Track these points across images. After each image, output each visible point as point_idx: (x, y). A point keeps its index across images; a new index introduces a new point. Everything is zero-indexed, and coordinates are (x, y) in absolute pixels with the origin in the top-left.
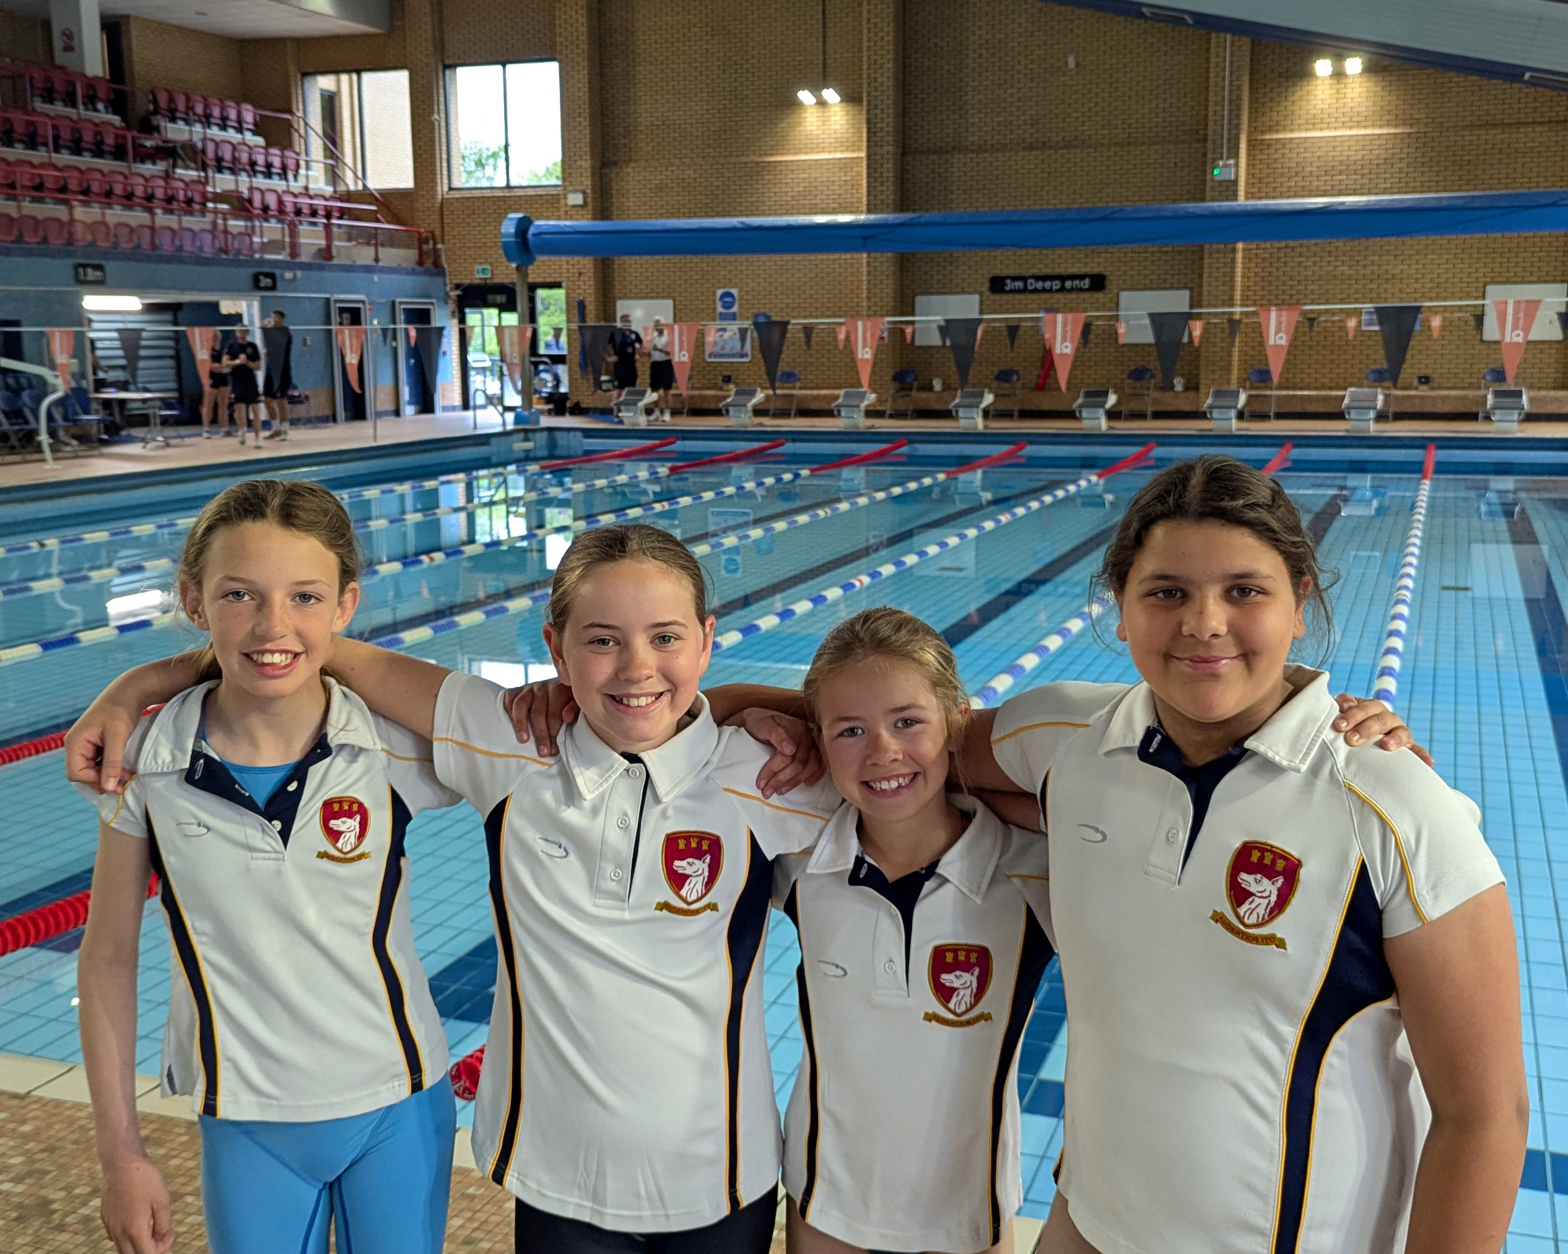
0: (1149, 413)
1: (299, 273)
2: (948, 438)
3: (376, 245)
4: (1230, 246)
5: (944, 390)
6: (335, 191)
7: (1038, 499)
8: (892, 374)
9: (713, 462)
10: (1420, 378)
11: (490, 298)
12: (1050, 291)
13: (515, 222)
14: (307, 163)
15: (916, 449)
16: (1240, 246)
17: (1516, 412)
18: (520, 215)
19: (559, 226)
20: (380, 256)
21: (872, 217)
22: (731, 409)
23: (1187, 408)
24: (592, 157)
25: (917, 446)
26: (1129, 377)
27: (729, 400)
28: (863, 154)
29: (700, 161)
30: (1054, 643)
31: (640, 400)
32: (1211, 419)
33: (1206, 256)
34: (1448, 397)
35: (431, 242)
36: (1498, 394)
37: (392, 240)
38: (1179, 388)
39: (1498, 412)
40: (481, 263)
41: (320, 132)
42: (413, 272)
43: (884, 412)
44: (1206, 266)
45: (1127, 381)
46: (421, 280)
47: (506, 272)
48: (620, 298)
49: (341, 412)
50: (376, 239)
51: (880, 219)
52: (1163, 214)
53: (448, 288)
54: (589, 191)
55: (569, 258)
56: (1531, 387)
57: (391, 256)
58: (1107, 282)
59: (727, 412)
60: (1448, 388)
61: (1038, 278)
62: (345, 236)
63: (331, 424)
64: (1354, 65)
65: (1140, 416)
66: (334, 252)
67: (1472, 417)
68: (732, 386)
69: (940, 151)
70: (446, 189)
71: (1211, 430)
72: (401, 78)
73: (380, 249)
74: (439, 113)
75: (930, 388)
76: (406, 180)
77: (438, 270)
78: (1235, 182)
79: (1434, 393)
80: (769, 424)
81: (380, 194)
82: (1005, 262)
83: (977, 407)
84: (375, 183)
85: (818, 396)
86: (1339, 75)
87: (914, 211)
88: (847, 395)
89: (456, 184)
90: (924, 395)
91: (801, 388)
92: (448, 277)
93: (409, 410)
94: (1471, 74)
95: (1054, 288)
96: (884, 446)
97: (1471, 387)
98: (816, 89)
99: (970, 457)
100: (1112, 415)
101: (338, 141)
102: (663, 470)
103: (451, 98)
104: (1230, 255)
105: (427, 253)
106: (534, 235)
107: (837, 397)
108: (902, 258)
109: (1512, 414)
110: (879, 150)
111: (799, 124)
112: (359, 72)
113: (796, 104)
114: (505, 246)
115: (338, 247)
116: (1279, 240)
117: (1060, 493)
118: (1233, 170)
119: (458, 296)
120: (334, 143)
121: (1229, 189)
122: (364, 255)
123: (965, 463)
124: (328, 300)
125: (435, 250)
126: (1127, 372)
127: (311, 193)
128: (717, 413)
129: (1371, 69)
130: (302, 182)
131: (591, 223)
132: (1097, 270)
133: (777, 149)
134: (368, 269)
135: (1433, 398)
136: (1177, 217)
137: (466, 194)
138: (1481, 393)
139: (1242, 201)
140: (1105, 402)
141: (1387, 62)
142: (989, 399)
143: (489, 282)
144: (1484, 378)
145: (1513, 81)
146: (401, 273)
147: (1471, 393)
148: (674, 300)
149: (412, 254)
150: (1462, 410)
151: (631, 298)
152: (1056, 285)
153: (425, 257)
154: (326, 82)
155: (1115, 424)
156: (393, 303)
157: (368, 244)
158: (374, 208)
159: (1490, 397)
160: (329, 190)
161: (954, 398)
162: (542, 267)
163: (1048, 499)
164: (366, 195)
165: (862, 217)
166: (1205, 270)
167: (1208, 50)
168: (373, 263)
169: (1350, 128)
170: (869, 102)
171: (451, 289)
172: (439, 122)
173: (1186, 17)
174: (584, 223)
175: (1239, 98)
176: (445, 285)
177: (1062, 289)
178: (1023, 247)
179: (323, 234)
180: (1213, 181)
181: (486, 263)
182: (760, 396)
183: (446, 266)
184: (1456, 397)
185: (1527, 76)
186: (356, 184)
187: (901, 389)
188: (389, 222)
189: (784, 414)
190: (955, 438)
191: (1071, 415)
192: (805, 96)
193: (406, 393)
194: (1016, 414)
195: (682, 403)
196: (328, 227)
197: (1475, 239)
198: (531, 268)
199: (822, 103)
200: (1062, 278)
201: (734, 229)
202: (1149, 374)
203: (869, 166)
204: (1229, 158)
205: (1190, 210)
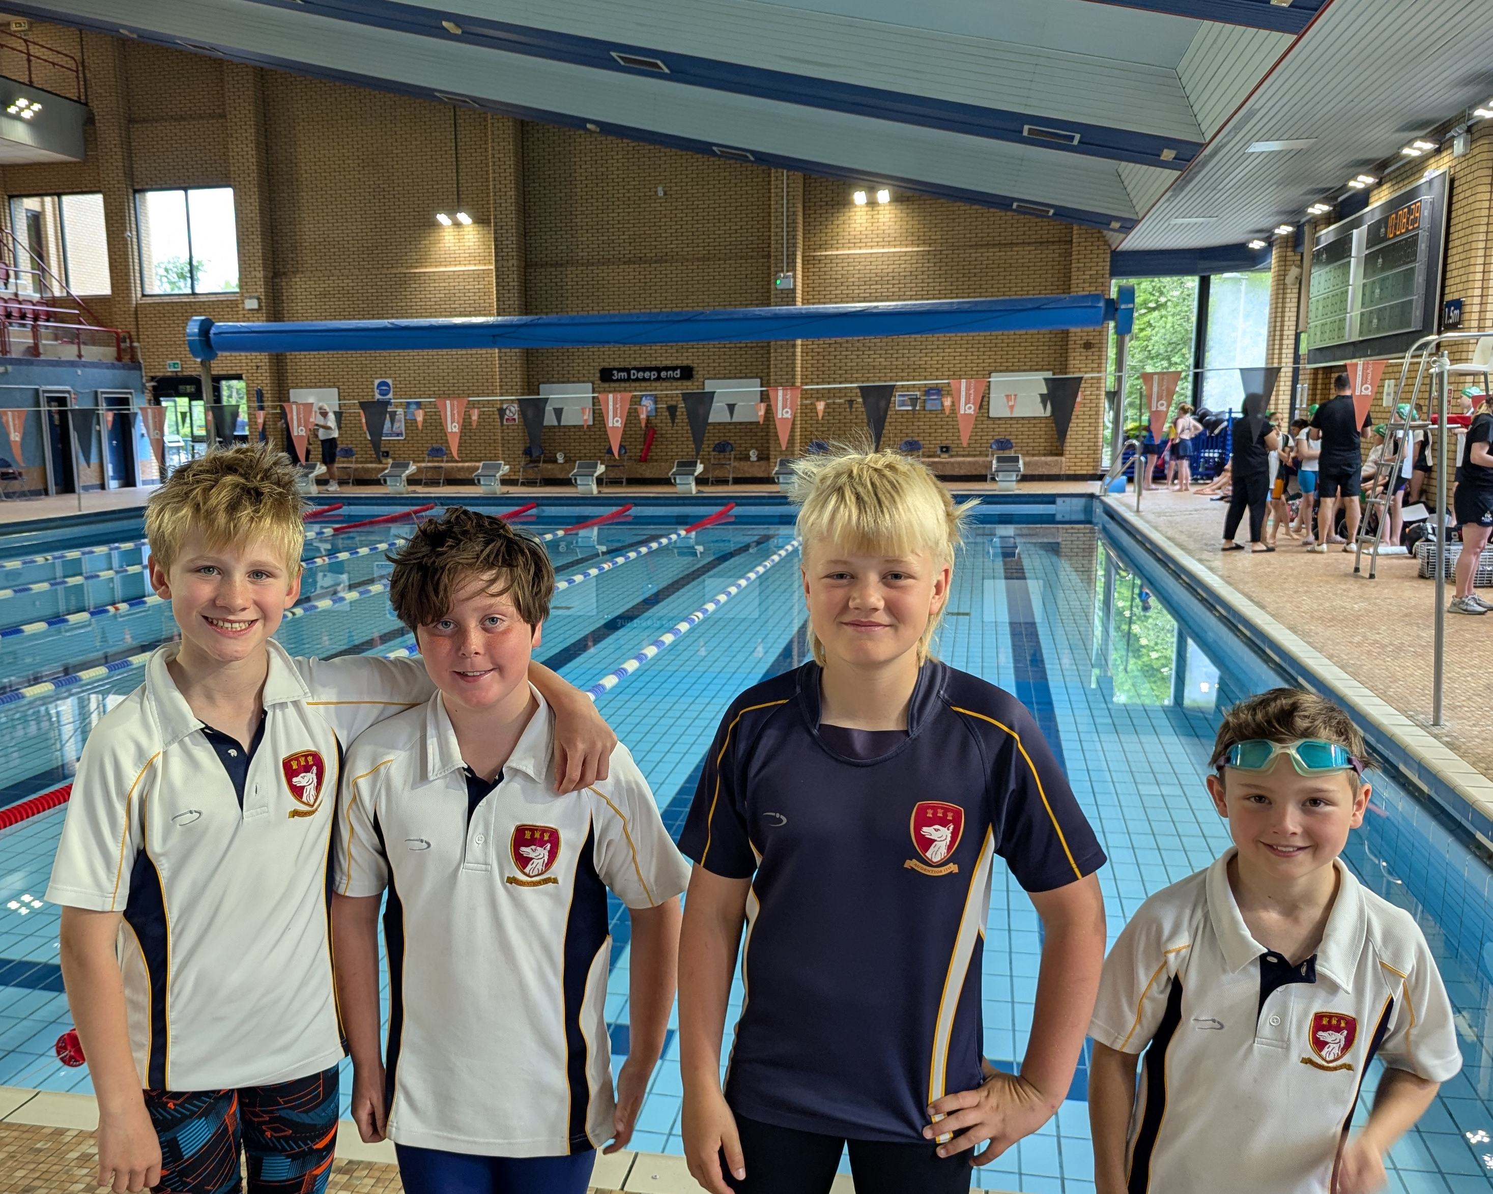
0: (730, 479)
1: (10, 368)
2: (569, 502)
3: (79, 344)
4: (791, 343)
5: (566, 462)
6: (42, 298)
7: (636, 551)
8: (522, 449)
9: (371, 523)
10: (942, 448)
11: (181, 388)
12: (649, 380)
13: (198, 323)
14: (16, 273)
15: (543, 511)
16: (799, 342)
17: (1014, 474)
18: (203, 318)
19: (236, 327)
20: (83, 353)
21: (500, 318)
22: (388, 479)
23: (760, 475)
24: (265, 268)
25: (544, 508)
26: (714, 450)
27: (386, 471)
28: (493, 267)
29: (357, 272)
30: (631, 666)
31: (312, 472)
32: (778, 483)
33: (772, 351)
34: (964, 463)
35: (128, 341)
36: (1000, 460)
37: (94, 340)
38: (754, 458)
39: (1000, 474)
40: (172, 359)
41: (27, 246)
42: (113, 367)
43: (518, 480)
44: (772, 359)
45: (713, 453)
46: (120, 374)
47: (193, 366)
48: (293, 388)
49: (52, 487)
50: (78, 339)
51: (506, 321)
52: (735, 316)
53: (144, 381)
54: (262, 297)
55: (248, 354)
56: (1027, 454)
57: (92, 353)
58: (694, 373)
59: (385, 481)
60: (963, 456)
61: (638, 370)
62: (51, 336)
63: (43, 497)
64: (884, 196)
65: (723, 482)
66: (41, 350)
67: (982, 478)
68: (390, 461)
69: (556, 265)
70: (139, 295)
71: (778, 492)
72: (97, 200)
73: (82, 347)
74: (131, 231)
75: (555, 461)
76: (105, 289)
77: (135, 365)
78: (794, 290)
79: (952, 460)
80: (421, 491)
81: (82, 300)
82: (613, 356)
83: (592, 476)
84: (78, 289)
85: (463, 468)
86: (872, 203)
87: (536, 314)
88: (484, 467)
89: (148, 291)
90: (550, 466)
91: (447, 462)
92: (143, 370)
93: (113, 484)
94: (974, 204)
95: (653, 377)
96: (517, 508)
97: (981, 455)
98: (452, 212)
99: (587, 517)
100: (700, 481)
101: (45, 255)
102: (329, 531)
103: (140, 217)
104: (791, 350)
105: (125, 350)
106: (215, 334)
107: (478, 468)
108: (527, 353)
109: (1011, 476)
110: (505, 264)
111: (439, 242)
112: (59, 195)
113: (436, 225)
114: (191, 343)
115: (44, 345)
116: (830, 337)
117: (654, 545)
118: (792, 280)
119: (153, 387)
120: (41, 257)
121: (789, 296)
122: (69, 352)
123: (583, 522)
124: (37, 391)
125: (132, 348)
126: (712, 446)
127: (21, 298)
128: (377, 482)
129: (897, 199)
130: (12, 289)
131: (265, 324)
132: (686, 363)
133: (421, 262)
134: (72, 364)
135: (952, 464)
136: (746, 319)
137: (158, 300)
138: (989, 459)
139: (799, 306)
140: (695, 471)
141: (909, 193)
142: (601, 469)
143: (179, 374)
144: (991, 447)
145: (1006, 210)
146: (102, 368)
147: (981, 459)
148: (339, 388)
149: (111, 351)
150: (975, 473)
151: (302, 387)
152: (654, 375)
153: (123, 354)
154: (31, 204)
155: (701, 488)
156: (96, 393)
157: (72, 343)
158: (77, 312)
159: (994, 462)
160: (37, 296)
161: (574, 469)
162: (223, 362)
163: (644, 550)
164: (69, 301)
165: (491, 319)
166: (772, 362)
167: (769, 182)
168: (77, 359)
169: (883, 246)
170: (496, 223)
171: (148, 381)
172: (131, 238)
173: (748, 155)
174: (259, 324)
175: (795, 222)
176: (142, 377)
177: (659, 378)
178: (624, 344)
179: (31, 334)
180: (776, 289)
181: (177, 358)
182: (412, 468)
183: (141, 361)
184: (969, 462)
185: (1015, 205)
186: (62, 292)
187: (531, 462)
188: (90, 325)
189: (434, 483)
190: (575, 502)
191: (667, 482)
192: (443, 218)
193: (110, 469)
194: (624, 480)
195: (349, 474)
196: (35, 328)
197: (980, 336)
198: (213, 363)
199: (457, 224)
200: (658, 370)
201: (385, 329)
202: (729, 448)
203: (497, 277)
204: (788, 271)
205: (757, 313)
